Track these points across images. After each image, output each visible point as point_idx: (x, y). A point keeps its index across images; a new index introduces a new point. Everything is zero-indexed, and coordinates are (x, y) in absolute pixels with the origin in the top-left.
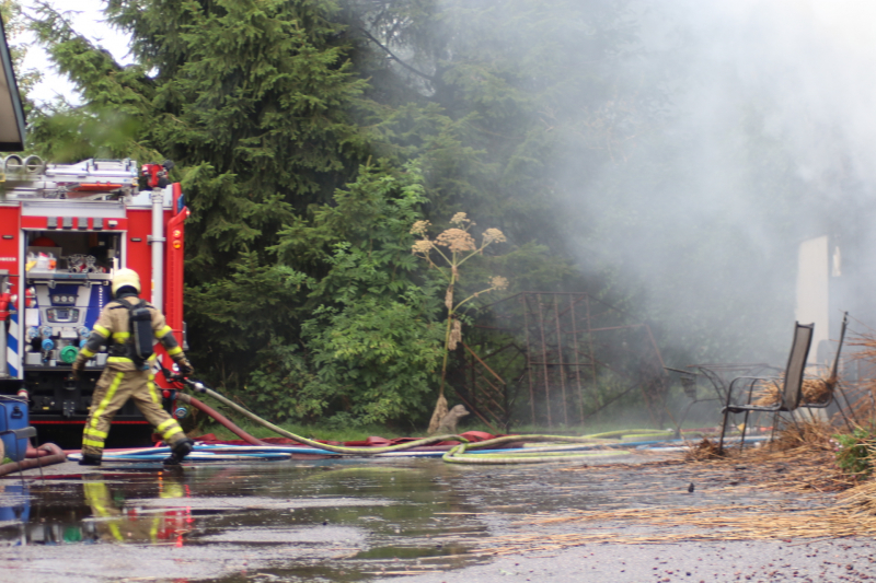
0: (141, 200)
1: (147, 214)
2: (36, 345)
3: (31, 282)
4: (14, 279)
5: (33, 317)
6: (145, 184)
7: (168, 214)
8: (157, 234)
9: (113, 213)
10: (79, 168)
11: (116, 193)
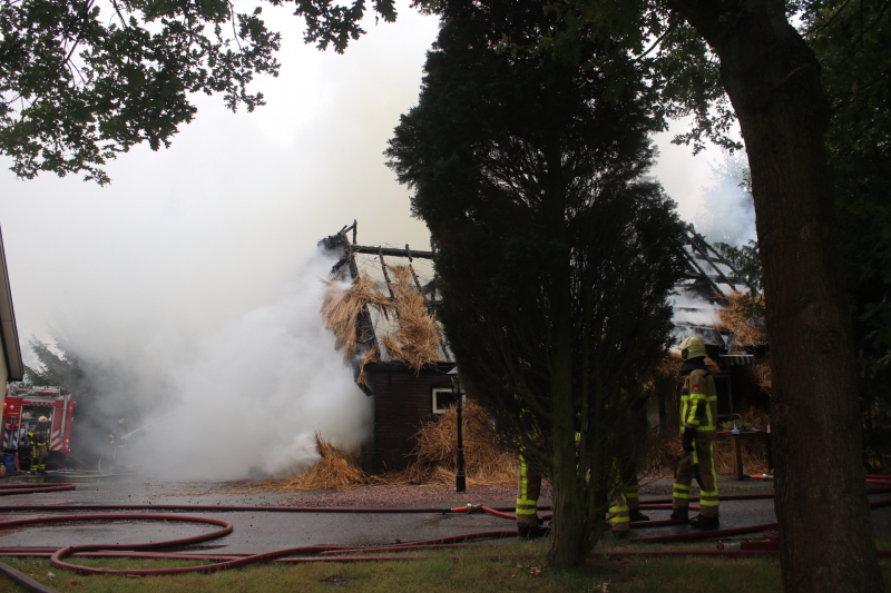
0: (61, 398)
1: (63, 401)
2: (23, 439)
3: (23, 420)
4: (18, 419)
5: (23, 431)
6: (63, 393)
7: (69, 403)
8: (65, 408)
9: (52, 401)
10: (42, 388)
11: (54, 395)
